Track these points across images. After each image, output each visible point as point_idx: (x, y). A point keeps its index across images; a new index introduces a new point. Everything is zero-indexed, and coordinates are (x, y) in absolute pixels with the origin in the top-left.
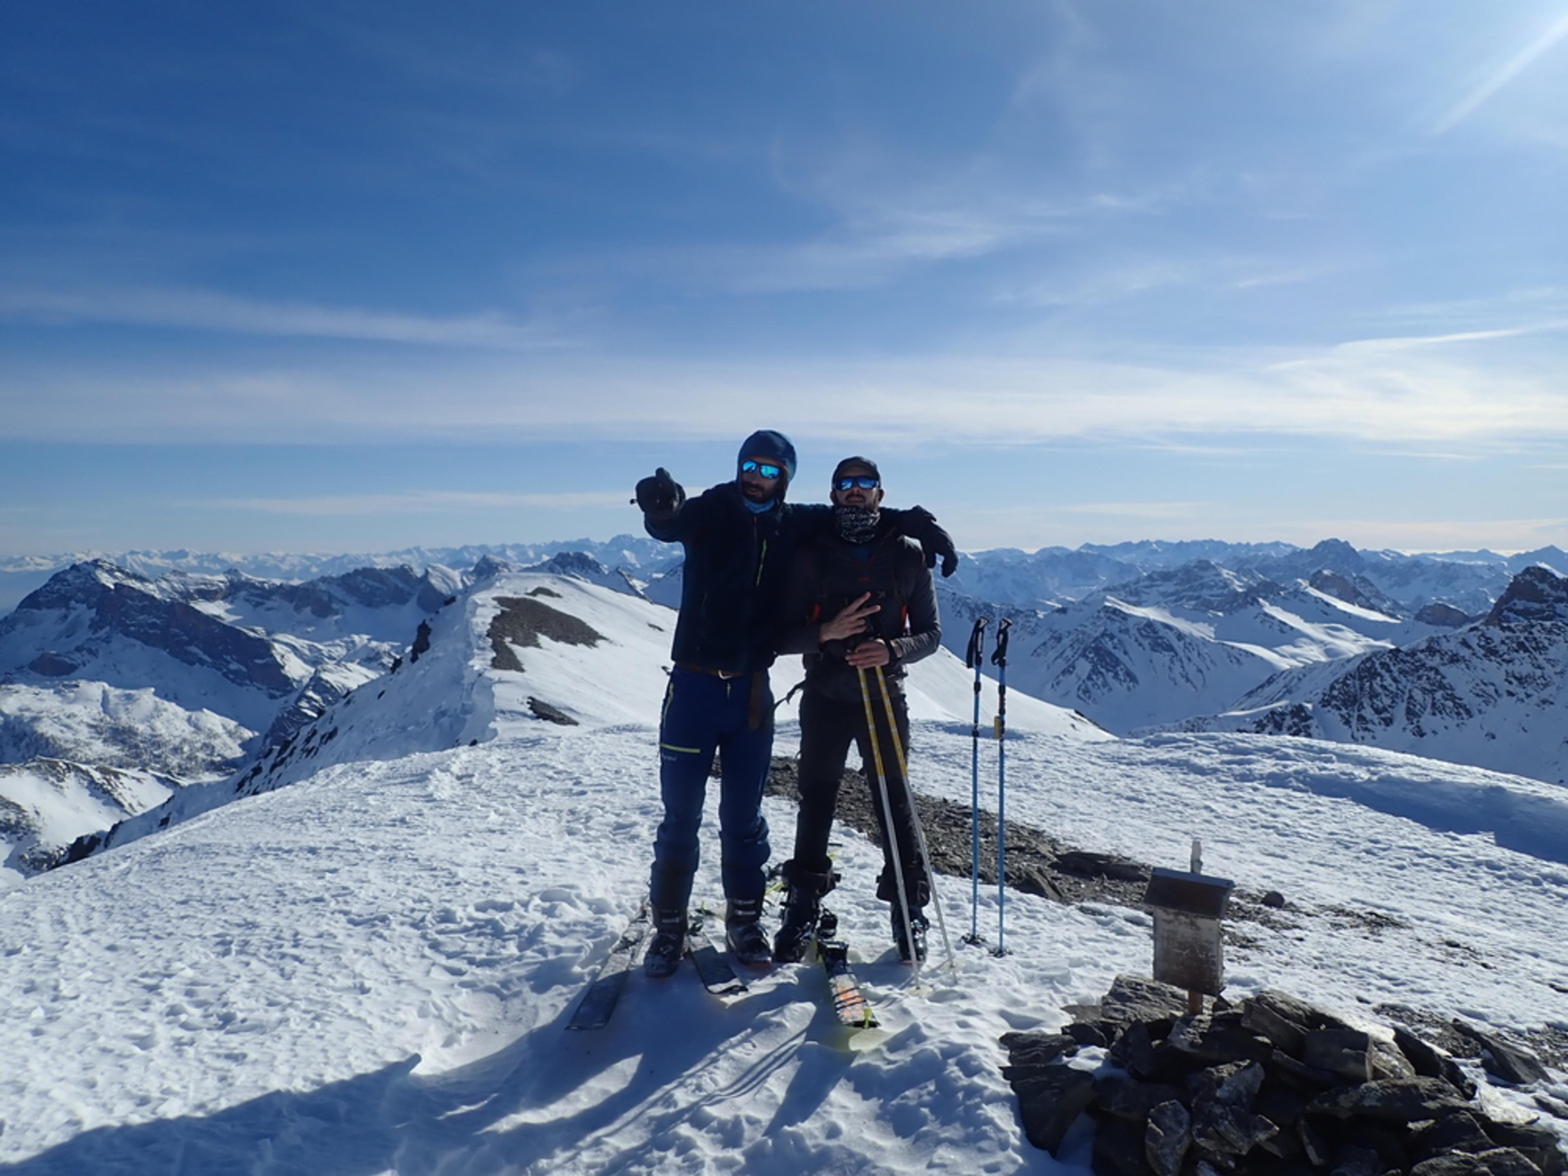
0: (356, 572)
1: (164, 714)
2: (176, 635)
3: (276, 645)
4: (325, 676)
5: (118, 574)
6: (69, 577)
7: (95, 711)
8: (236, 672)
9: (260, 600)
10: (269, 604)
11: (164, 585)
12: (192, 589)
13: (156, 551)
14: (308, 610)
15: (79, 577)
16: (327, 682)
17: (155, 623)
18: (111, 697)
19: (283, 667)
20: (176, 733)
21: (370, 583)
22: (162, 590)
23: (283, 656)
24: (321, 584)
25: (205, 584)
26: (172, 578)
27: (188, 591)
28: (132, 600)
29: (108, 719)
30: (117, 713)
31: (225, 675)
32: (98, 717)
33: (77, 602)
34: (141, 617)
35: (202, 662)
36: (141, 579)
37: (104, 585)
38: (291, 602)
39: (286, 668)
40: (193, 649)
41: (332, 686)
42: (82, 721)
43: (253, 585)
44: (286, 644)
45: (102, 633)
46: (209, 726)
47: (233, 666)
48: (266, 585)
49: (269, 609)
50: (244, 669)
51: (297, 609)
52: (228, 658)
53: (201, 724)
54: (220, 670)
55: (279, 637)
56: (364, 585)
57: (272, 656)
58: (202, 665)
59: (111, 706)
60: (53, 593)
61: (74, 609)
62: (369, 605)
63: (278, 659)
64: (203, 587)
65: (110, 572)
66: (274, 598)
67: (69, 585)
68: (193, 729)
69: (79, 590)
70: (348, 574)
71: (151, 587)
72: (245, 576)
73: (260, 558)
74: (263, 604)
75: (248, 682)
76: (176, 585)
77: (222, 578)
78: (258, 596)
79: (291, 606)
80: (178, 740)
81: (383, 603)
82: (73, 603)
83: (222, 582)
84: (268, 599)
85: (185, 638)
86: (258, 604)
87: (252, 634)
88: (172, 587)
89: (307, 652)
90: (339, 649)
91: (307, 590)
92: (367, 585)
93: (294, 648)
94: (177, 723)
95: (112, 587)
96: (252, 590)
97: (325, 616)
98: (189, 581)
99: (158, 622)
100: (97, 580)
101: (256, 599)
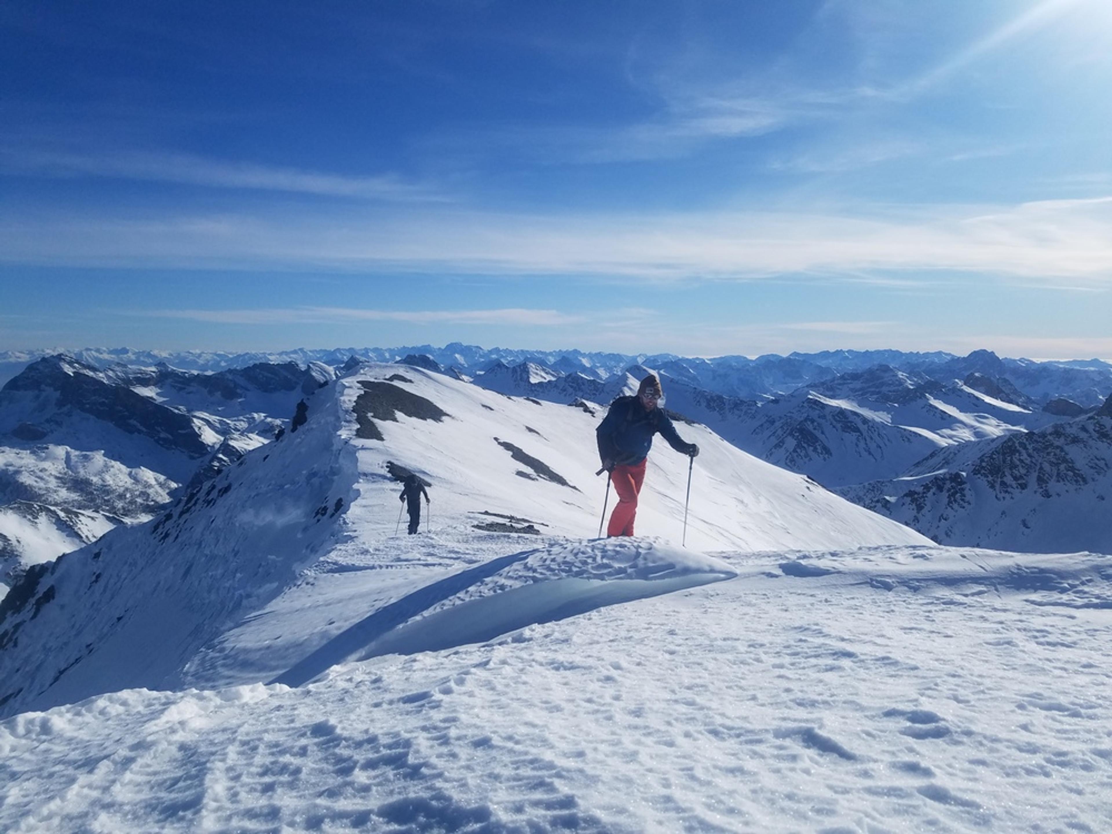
0: (255, 365)
1: (112, 469)
2: (120, 411)
3: (195, 420)
4: (232, 443)
5: (76, 365)
6: (40, 367)
7: (61, 467)
8: (165, 440)
9: (183, 386)
10: (189, 389)
11: (111, 373)
12: (131, 376)
13: (104, 349)
14: (218, 394)
15: (47, 367)
16: (233, 447)
17: (104, 402)
18: (72, 457)
19: (200, 436)
20: (121, 484)
21: (266, 374)
22: (109, 377)
23: (200, 428)
24: (228, 374)
25: (141, 373)
26: (117, 368)
27: (129, 378)
28: (87, 385)
29: (70, 473)
30: (76, 469)
31: (157, 441)
32: (62, 471)
33: (46, 386)
34: (94, 398)
35: (139, 432)
36: (94, 369)
37: (66, 373)
38: (206, 387)
39: (203, 437)
40: (132, 422)
41: (237, 450)
42: (51, 474)
43: (177, 375)
44: (203, 419)
45: (65, 409)
46: (145, 479)
47: (163, 435)
48: (187, 375)
49: (189, 393)
50: (170, 436)
51: (210, 393)
52: (159, 429)
53: (139, 477)
54: (153, 437)
55: (198, 414)
56: (261, 376)
57: (192, 427)
59: (72, 463)
60: (28, 379)
61: (44, 391)
62: (266, 391)
63: (196, 429)
65: (71, 364)
66: (192, 384)
67: (40, 373)
68: (133, 481)
69: (48, 376)
70: (249, 367)
71: (101, 375)
72: (171, 367)
73: (182, 354)
74: (184, 388)
75: (173, 447)
76: (119, 374)
77: (154, 369)
78: (180, 382)
79: (205, 391)
80: (122, 489)
81: (276, 389)
82: (43, 386)
83: (154, 372)
84: (189, 385)
85: (126, 413)
86: (181, 389)
87: (176, 411)
88: (117, 375)
89: (218, 425)
90: (242, 423)
91: (218, 379)
92: (263, 376)
93: (208, 423)
94: (121, 476)
95: (72, 375)
96: (176, 379)
97: (232, 399)
98: (129, 371)
99: (106, 401)
100: (61, 369)
101: (179, 385)
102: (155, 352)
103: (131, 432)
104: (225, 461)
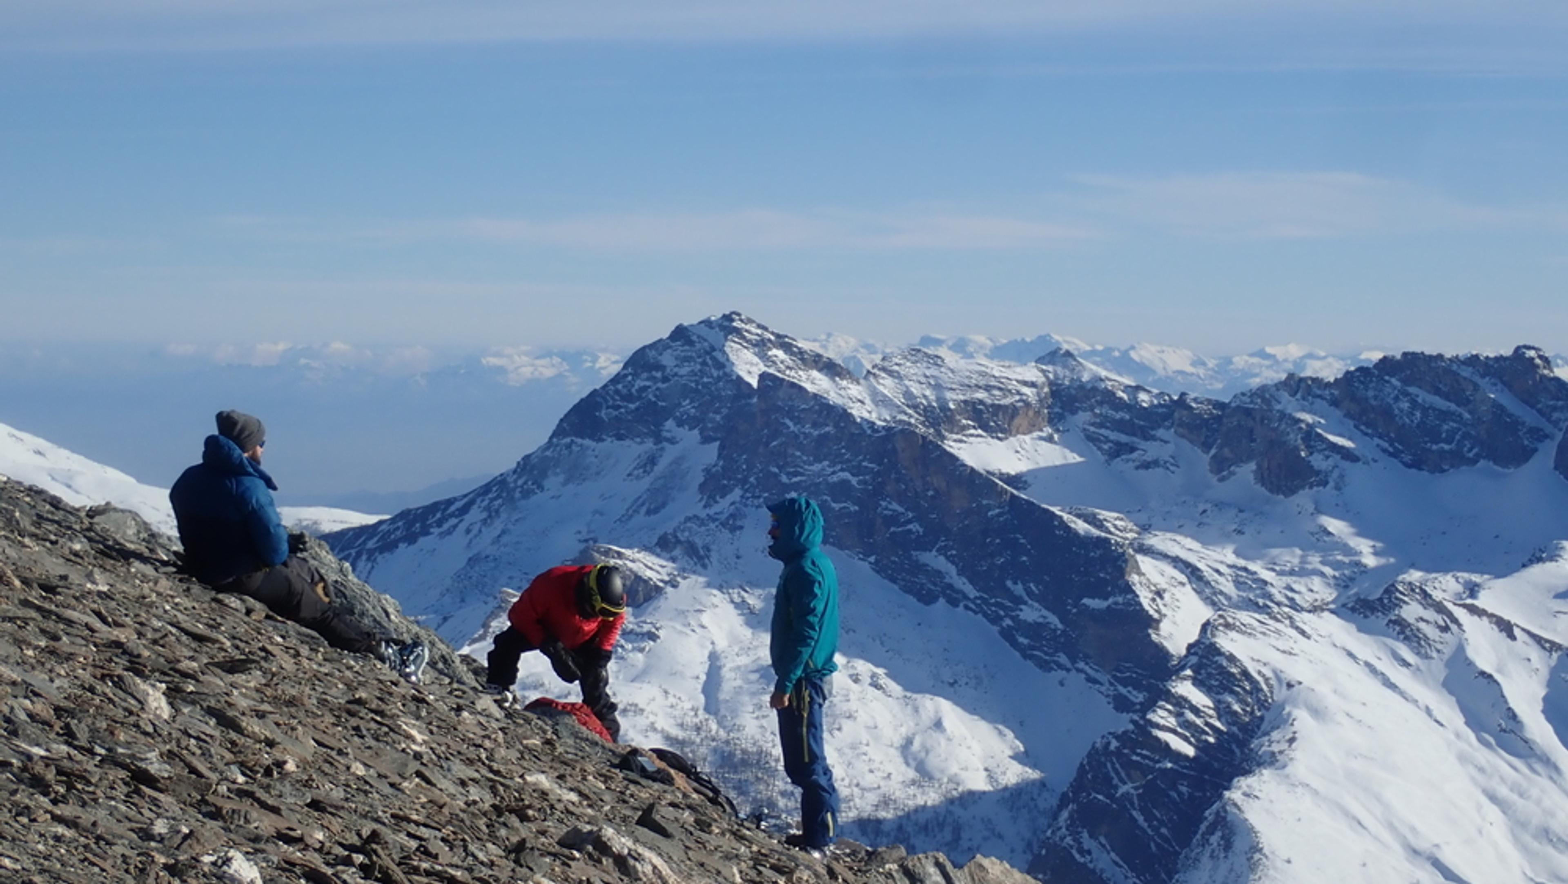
0: (1386, 364)
1: (847, 725)
2: (893, 520)
3: (1145, 563)
4: (1226, 642)
5: (778, 354)
6: (667, 359)
7: (688, 705)
8: (1036, 630)
9: (1124, 438)
10: (1151, 450)
11: (887, 386)
12: (953, 399)
13: (982, 339)
14: (1247, 471)
15: (688, 359)
16: (1232, 658)
17: (845, 482)
18: (726, 673)
19: (1154, 623)
20: (869, 780)
21: (1424, 396)
22: (880, 400)
23: (1159, 594)
24: (1285, 396)
25: (988, 388)
26: (909, 369)
27: (944, 408)
28: (797, 421)
29: (714, 726)
30: (735, 713)
31: (1008, 635)
32: (690, 720)
33: (680, 424)
34: (817, 467)
35: (954, 598)
36: (831, 369)
37: (739, 378)
38: (1206, 446)
39: (1165, 626)
40: (934, 560)
41: (1245, 673)
42: (653, 728)
43: (1109, 397)
44: (1176, 562)
45: (723, 505)
46: (954, 769)
47: (1031, 613)
48: (1143, 396)
49: (1146, 466)
50: (1054, 620)
51: (1220, 466)
52: (1018, 589)
53: (933, 762)
54: (995, 620)
55: (1159, 540)
56: (1405, 405)
57: (1128, 589)
58: (953, 602)
59: (726, 691)
60: (629, 398)
61: (672, 441)
62: (1416, 464)
63: (1145, 598)
64: (981, 395)
65: (761, 346)
66: (1160, 433)
67: (665, 379)
68: (911, 774)
69: (686, 392)
70: (1363, 370)
71: (855, 390)
72: (1091, 370)
73: (1240, 361)
74: (1133, 449)
75: (1063, 659)
76: (915, 389)
77: (1031, 373)
78: (1120, 426)
79: (1204, 459)
80: (872, 798)
81: (1458, 459)
82: (670, 424)
83: (1033, 385)
84: (1147, 437)
85: (914, 527)
86: (1119, 450)
87: (1081, 526)
88: (908, 394)
89: (1228, 587)
90: (1317, 583)
91: (1248, 412)
92: (1414, 403)
93: (1193, 573)
94: (875, 753)
95: (754, 383)
96: (1106, 410)
97: (1291, 491)
98: (945, 377)
99: (854, 481)
100: (723, 365)
101: (1114, 436)
102: (1145, 353)
103: (927, 599)
104: (1196, 711)
